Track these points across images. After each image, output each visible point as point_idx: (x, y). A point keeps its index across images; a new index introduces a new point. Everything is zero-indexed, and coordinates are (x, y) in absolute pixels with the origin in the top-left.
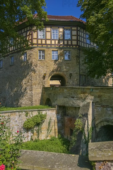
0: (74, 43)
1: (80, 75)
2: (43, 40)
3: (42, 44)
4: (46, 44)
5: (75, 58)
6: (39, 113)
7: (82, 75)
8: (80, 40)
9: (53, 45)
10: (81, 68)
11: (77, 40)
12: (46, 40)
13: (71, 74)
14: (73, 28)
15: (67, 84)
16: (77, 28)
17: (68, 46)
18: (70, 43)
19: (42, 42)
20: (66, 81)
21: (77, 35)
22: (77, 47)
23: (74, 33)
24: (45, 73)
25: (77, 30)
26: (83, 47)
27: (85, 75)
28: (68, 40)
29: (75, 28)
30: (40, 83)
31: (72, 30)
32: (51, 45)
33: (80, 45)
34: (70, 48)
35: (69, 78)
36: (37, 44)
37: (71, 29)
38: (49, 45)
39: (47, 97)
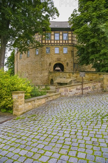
0: (70, 42)
1: (74, 64)
2: (49, 41)
3: (48, 43)
4: (51, 43)
5: (70, 52)
6: (46, 87)
7: (75, 63)
8: (74, 40)
9: (56, 43)
10: (74, 58)
11: (72, 40)
12: (51, 40)
13: (67, 63)
14: (69, 32)
15: (65, 69)
16: (72, 32)
17: (66, 44)
18: (67, 42)
19: (48, 42)
20: (65, 68)
21: (72, 37)
22: (72, 44)
23: (70, 35)
24: (50, 62)
25: (72, 34)
26: (76, 44)
27: (78, 64)
28: (65, 40)
29: (71, 32)
30: (47, 69)
31: (68, 34)
32: (54, 43)
33: (74, 43)
34: (67, 45)
35: (66, 65)
36: (45, 43)
37: (68, 32)
38: (53, 43)
39: (51, 78)
